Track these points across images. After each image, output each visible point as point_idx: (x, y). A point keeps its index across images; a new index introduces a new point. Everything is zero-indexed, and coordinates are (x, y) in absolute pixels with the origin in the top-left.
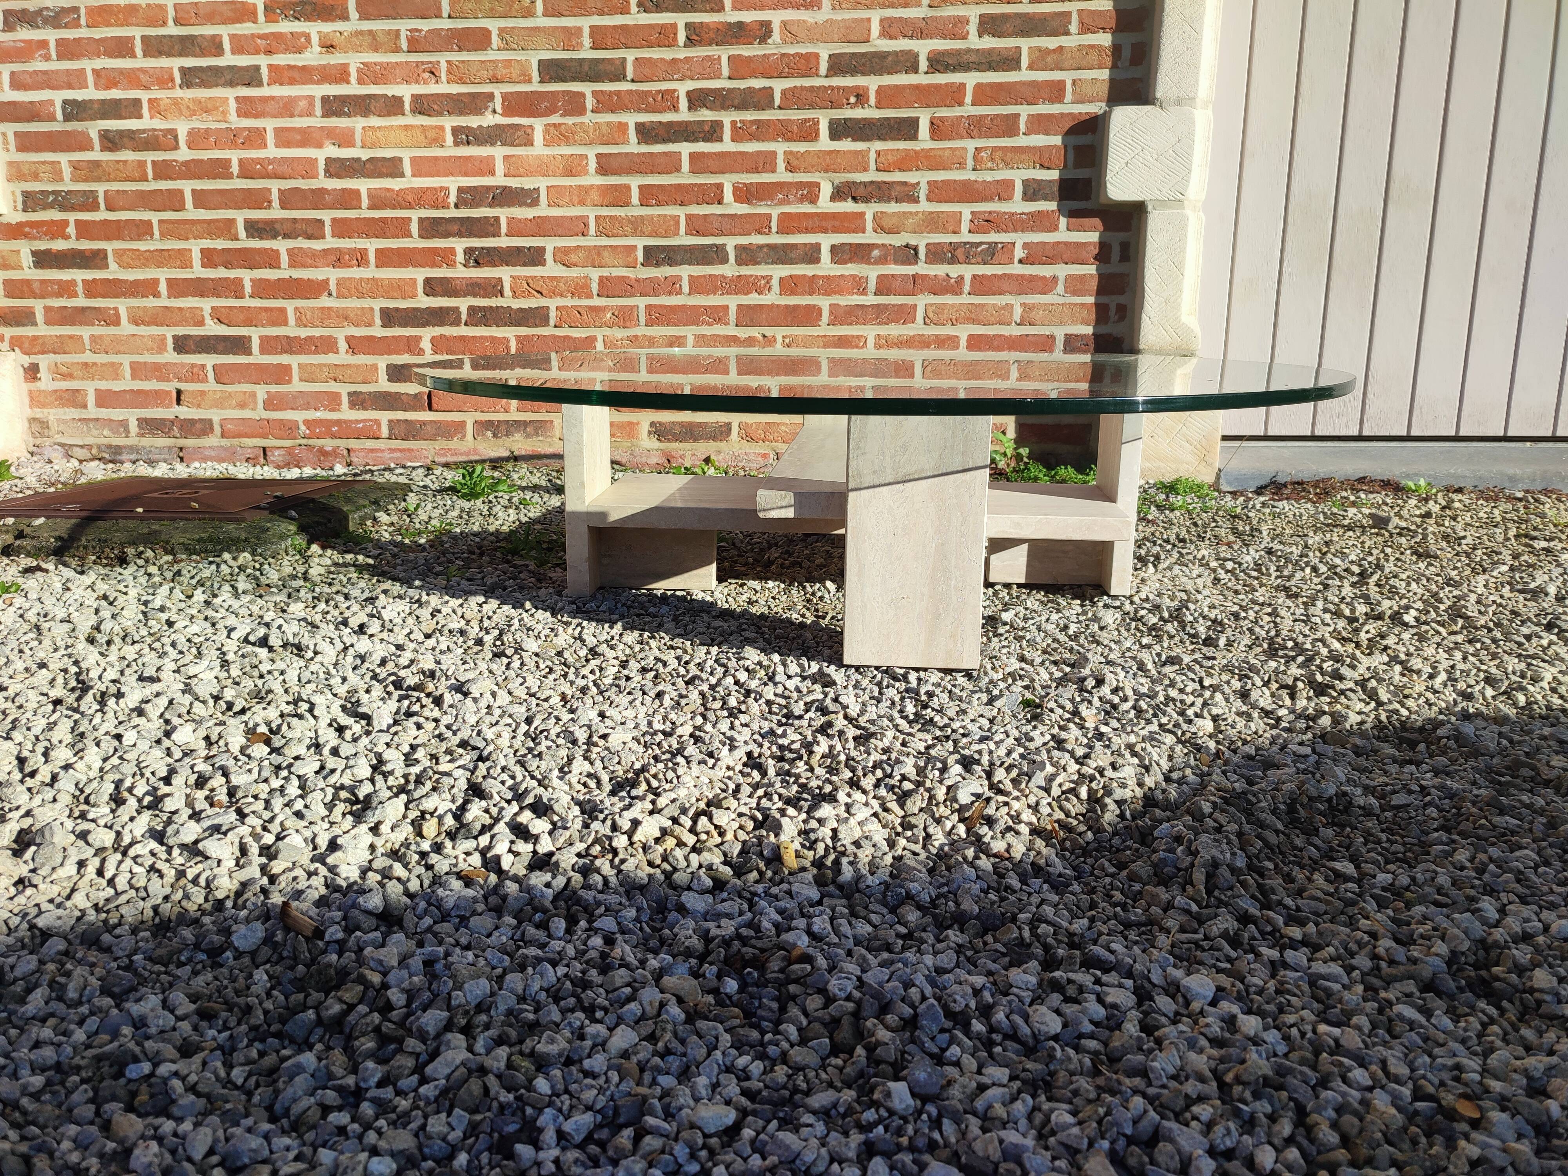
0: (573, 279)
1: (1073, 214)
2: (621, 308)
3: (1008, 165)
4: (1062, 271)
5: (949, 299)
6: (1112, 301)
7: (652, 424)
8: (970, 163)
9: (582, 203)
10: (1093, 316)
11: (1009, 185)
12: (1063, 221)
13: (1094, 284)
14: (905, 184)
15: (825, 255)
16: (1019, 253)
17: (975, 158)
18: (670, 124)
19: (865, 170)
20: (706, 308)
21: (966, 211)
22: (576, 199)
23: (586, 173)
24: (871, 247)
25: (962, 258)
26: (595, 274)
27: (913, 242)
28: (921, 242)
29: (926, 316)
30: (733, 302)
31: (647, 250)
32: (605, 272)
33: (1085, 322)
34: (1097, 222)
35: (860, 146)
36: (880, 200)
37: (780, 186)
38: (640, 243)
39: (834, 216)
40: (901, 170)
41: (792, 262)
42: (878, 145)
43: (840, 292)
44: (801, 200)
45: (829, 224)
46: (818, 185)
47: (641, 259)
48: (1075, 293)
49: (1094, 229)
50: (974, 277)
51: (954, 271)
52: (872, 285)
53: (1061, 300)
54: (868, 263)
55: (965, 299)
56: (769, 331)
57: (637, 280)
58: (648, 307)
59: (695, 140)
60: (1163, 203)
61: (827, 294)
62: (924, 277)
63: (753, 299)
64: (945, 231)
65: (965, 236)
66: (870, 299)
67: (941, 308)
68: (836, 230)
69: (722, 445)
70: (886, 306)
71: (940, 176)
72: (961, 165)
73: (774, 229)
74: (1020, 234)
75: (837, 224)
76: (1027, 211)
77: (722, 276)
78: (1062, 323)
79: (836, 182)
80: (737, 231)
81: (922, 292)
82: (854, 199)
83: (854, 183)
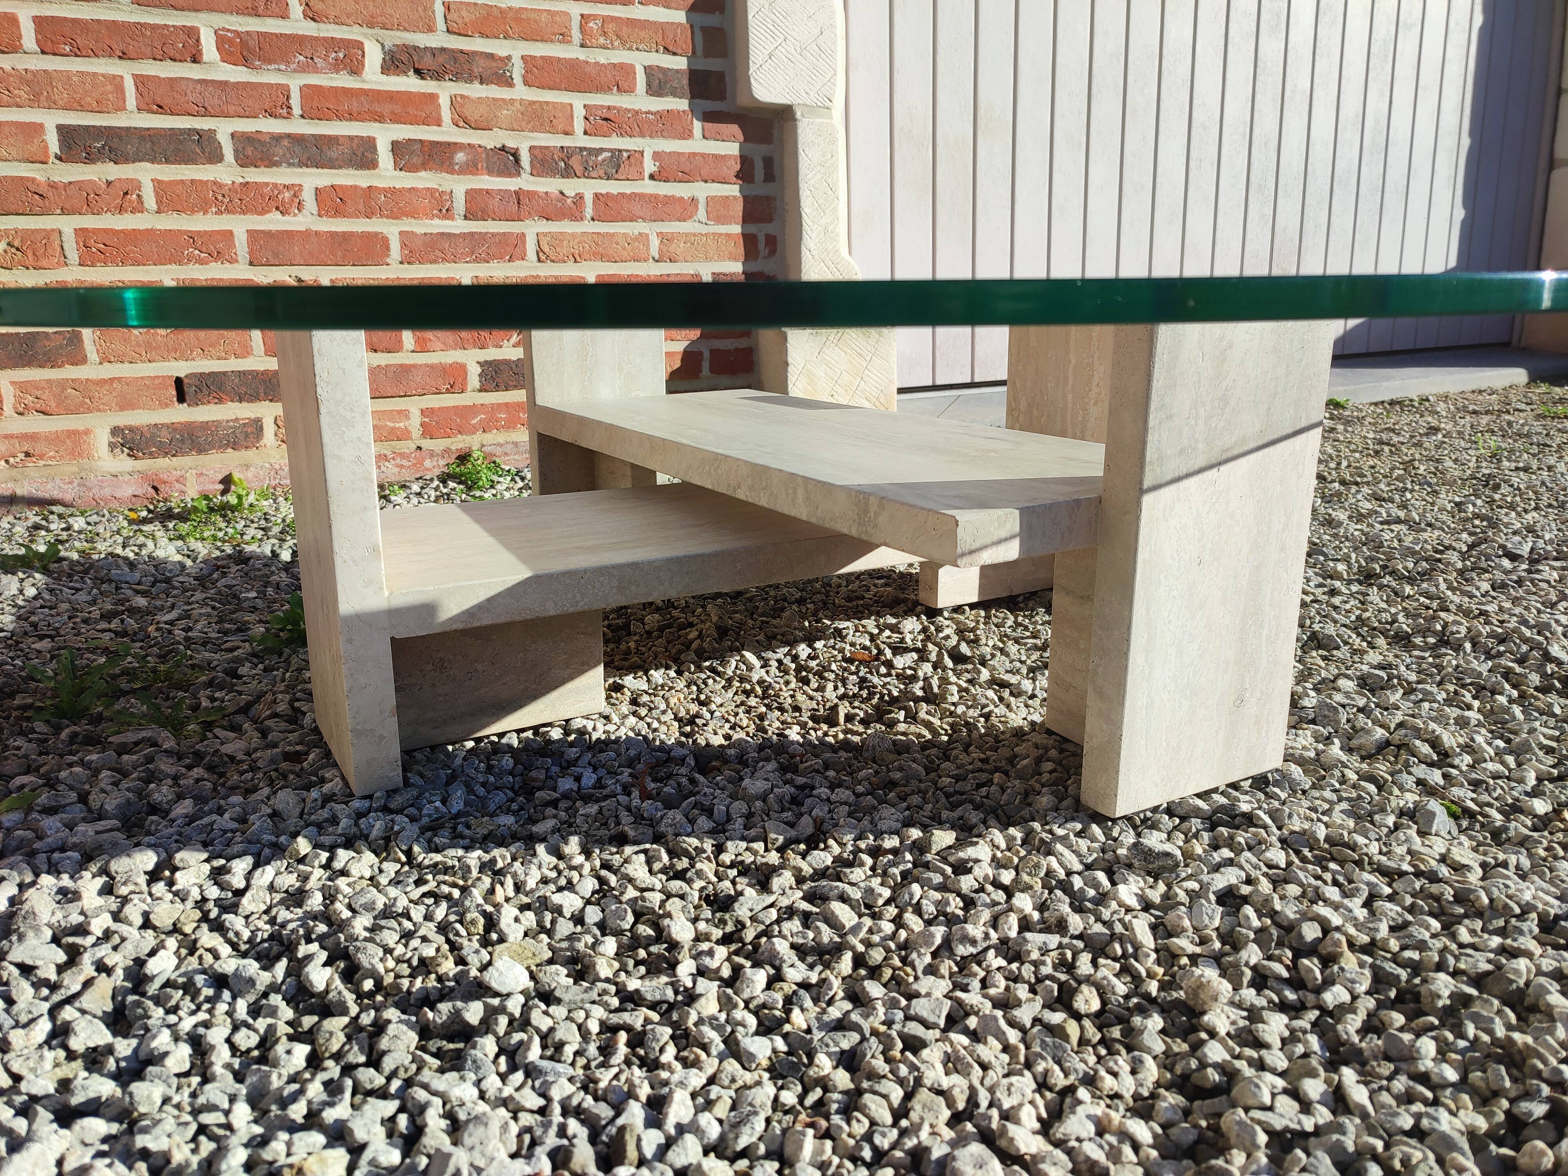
1: (708, 117)
2: (25, 234)
3: (625, 44)
4: (701, 191)
5: (567, 227)
6: (760, 230)
7: (116, 431)
8: (576, 35)
10: (741, 250)
11: (627, 70)
12: (697, 125)
13: (739, 209)
14: (491, 56)
15: (384, 155)
16: (650, 166)
17: (582, 29)
19: (431, 29)
20: (192, 236)
21: (578, 102)
24: (451, 147)
25: (579, 170)
27: (511, 144)
28: (522, 143)
29: (540, 251)
30: (239, 226)
31: (65, 133)
33: (733, 258)
34: (735, 129)
36: (457, 77)
37: (299, 41)
38: (49, 119)
39: (391, 96)
40: (483, 35)
41: (331, 164)
43: (413, 214)
44: (336, 68)
45: (386, 109)
46: (360, 45)
47: (54, 147)
48: (720, 220)
49: (732, 138)
50: (596, 195)
51: (571, 187)
52: (460, 205)
53: (704, 229)
54: (451, 172)
55: (588, 226)
56: (306, 273)
57: (53, 186)
58: (83, 233)
60: (811, 110)
61: (394, 216)
62: (532, 194)
63: (273, 222)
64: (551, 129)
65: (579, 139)
66: (459, 226)
67: (557, 238)
68: (397, 119)
69: (251, 454)
70: (483, 236)
71: (539, 50)
72: (564, 37)
73: (297, 111)
74: (648, 140)
75: (397, 109)
76: (653, 109)
77: (215, 183)
78: (708, 259)
79: (388, 44)
80: (232, 109)
81: (530, 215)
82: (418, 72)
83: (416, 48)
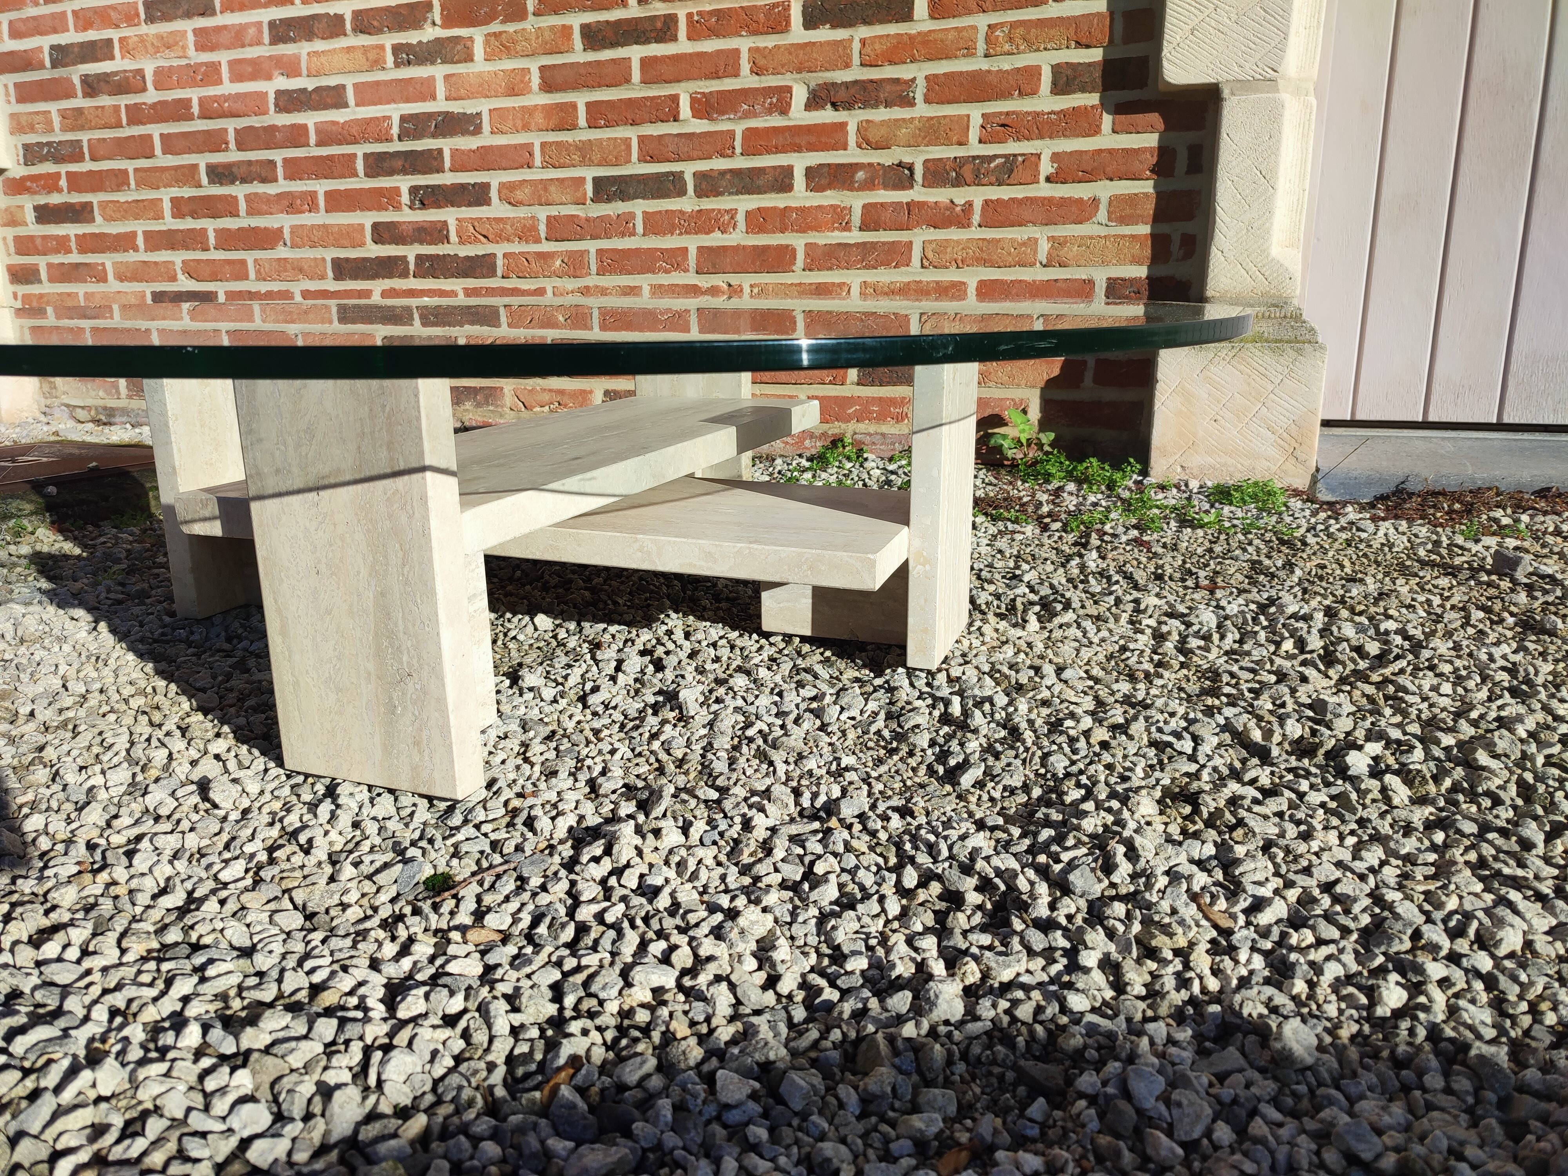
0: (519, 219)
1: (1120, 109)
2: (571, 254)
3: (1032, 46)
4: (1104, 190)
5: (954, 234)
6: (1176, 230)
7: (607, 393)
8: (981, 46)
9: (526, 128)
10: (1148, 252)
11: (1033, 73)
12: (1107, 120)
13: (1149, 208)
14: (897, 81)
15: (799, 180)
16: (1046, 167)
17: (988, 40)
18: (619, 22)
19: (847, 66)
20: (662, 251)
21: (975, 113)
22: (519, 123)
23: (530, 91)
24: (854, 167)
25: (970, 178)
26: (542, 213)
27: (907, 160)
28: (917, 158)
29: (924, 257)
30: (692, 243)
31: (597, 182)
32: (554, 211)
33: (1136, 261)
34: (1155, 118)
35: (841, 34)
36: (865, 105)
37: (744, 94)
38: (589, 174)
39: (810, 129)
40: (892, 63)
41: (759, 191)
42: (863, 32)
43: (817, 228)
44: (770, 111)
45: (803, 141)
46: (789, 89)
47: (590, 193)
48: (1123, 220)
49: (1152, 129)
50: (987, 202)
51: (960, 195)
52: (856, 218)
53: (1103, 231)
54: (852, 189)
55: (975, 233)
56: (735, 279)
57: (588, 220)
58: (600, 252)
59: (647, 42)
60: (1245, 85)
61: (802, 230)
62: (921, 205)
63: (716, 239)
64: (948, 143)
65: (975, 148)
66: (855, 236)
67: (942, 246)
68: (812, 148)
70: (873, 245)
71: (942, 67)
72: (970, 51)
73: (738, 150)
74: (1047, 141)
75: (813, 139)
76: (1057, 108)
77: (681, 212)
78: (1104, 263)
79: (813, 84)
80: (695, 154)
81: (918, 224)
82: (835, 106)
83: (834, 84)
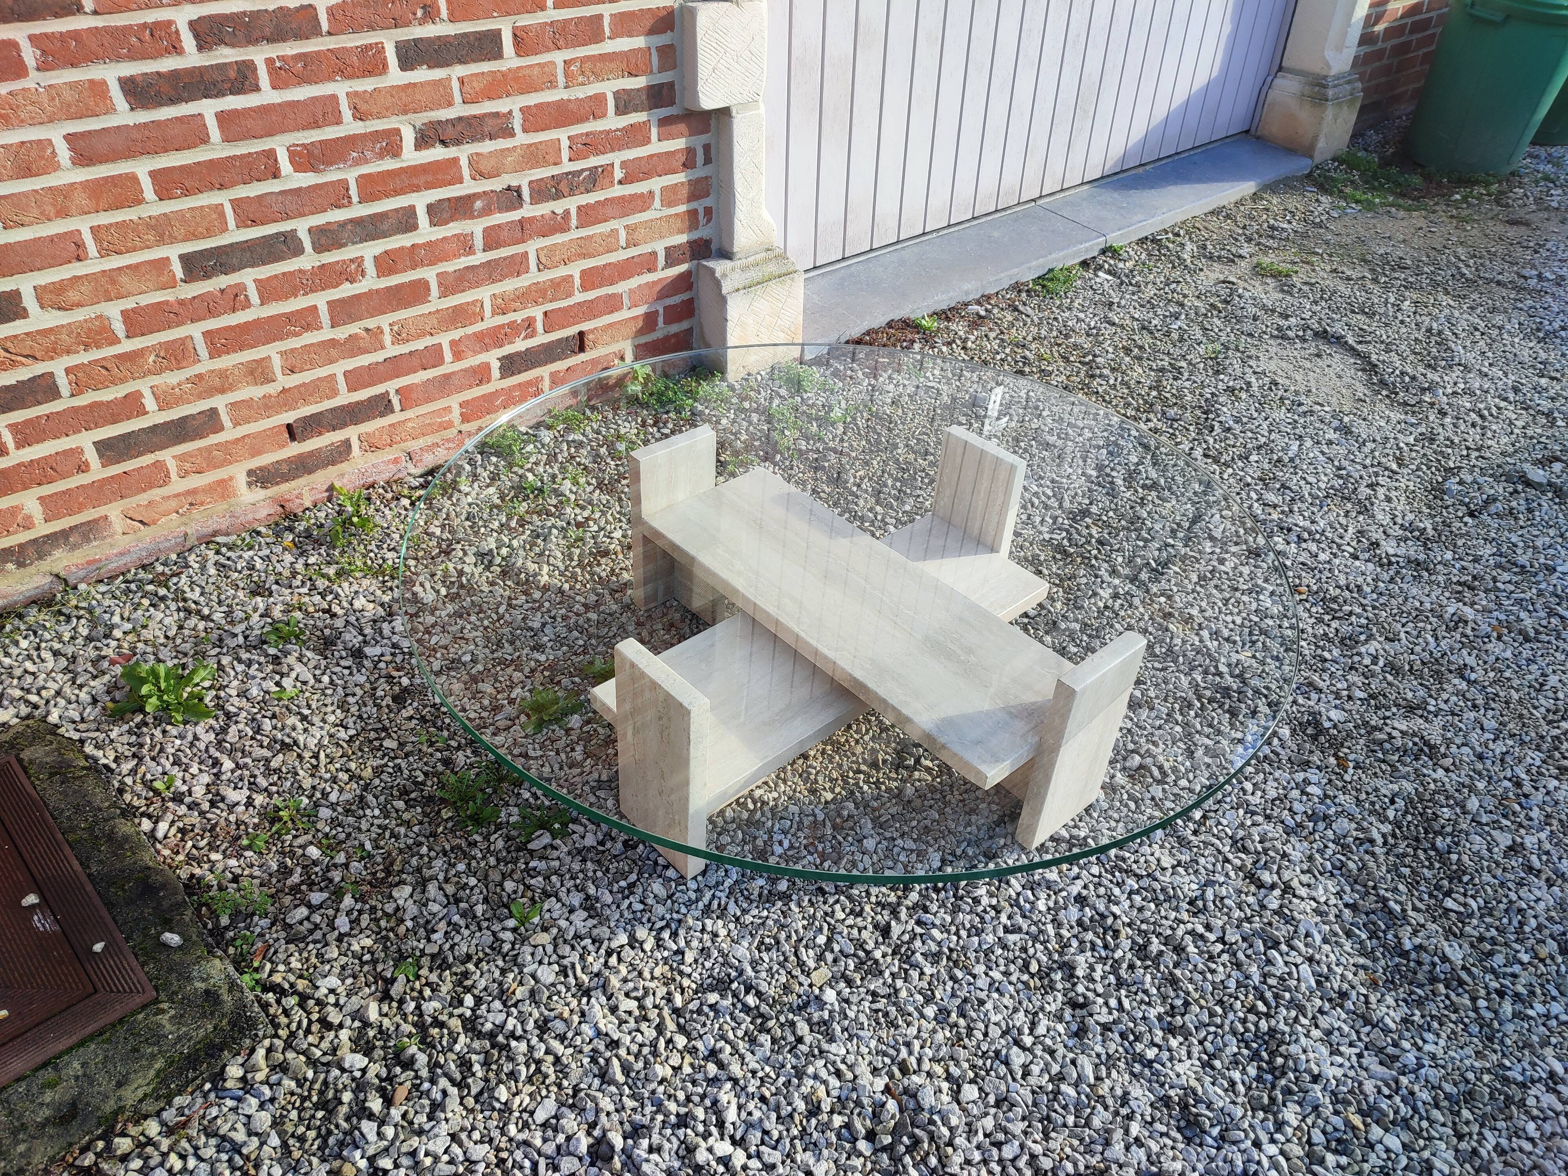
0: (80, 324)
1: (662, 122)
2: (168, 346)
3: (599, 77)
4: (656, 184)
5: (559, 238)
6: (700, 205)
7: (250, 473)
8: (561, 79)
9: (63, 213)
10: (686, 224)
11: (600, 99)
12: (654, 132)
13: (684, 192)
14: (497, 115)
15: (423, 219)
16: (618, 174)
17: (566, 75)
18: (175, 75)
19: (450, 104)
20: (288, 316)
21: (562, 135)
22: (50, 210)
23: (57, 167)
24: (470, 198)
25: (566, 191)
26: (113, 311)
27: (514, 183)
28: (523, 180)
29: (539, 262)
30: (321, 300)
31: (185, 259)
32: (129, 304)
33: (681, 232)
34: (682, 127)
35: (438, 74)
36: (474, 139)
37: (351, 141)
38: (173, 252)
39: (424, 168)
40: (490, 98)
41: (384, 235)
42: (459, 71)
43: (446, 258)
44: (381, 156)
45: (421, 180)
46: (398, 132)
47: (179, 273)
48: (670, 204)
49: (681, 135)
50: (579, 208)
51: (560, 206)
52: (479, 242)
53: (658, 215)
54: (473, 217)
55: (574, 234)
56: (371, 323)
57: (181, 303)
58: (206, 334)
59: (220, 94)
60: (745, 106)
61: (432, 263)
62: (532, 220)
63: (346, 290)
64: (546, 164)
65: (568, 166)
66: (480, 258)
67: (551, 250)
68: (429, 186)
69: (343, 467)
70: (497, 261)
71: (532, 99)
72: (552, 84)
73: (355, 199)
74: (617, 153)
75: (430, 178)
76: (620, 126)
77: (300, 271)
78: (662, 237)
79: (418, 124)
80: (306, 209)
81: (531, 237)
82: (443, 143)
83: (439, 122)
